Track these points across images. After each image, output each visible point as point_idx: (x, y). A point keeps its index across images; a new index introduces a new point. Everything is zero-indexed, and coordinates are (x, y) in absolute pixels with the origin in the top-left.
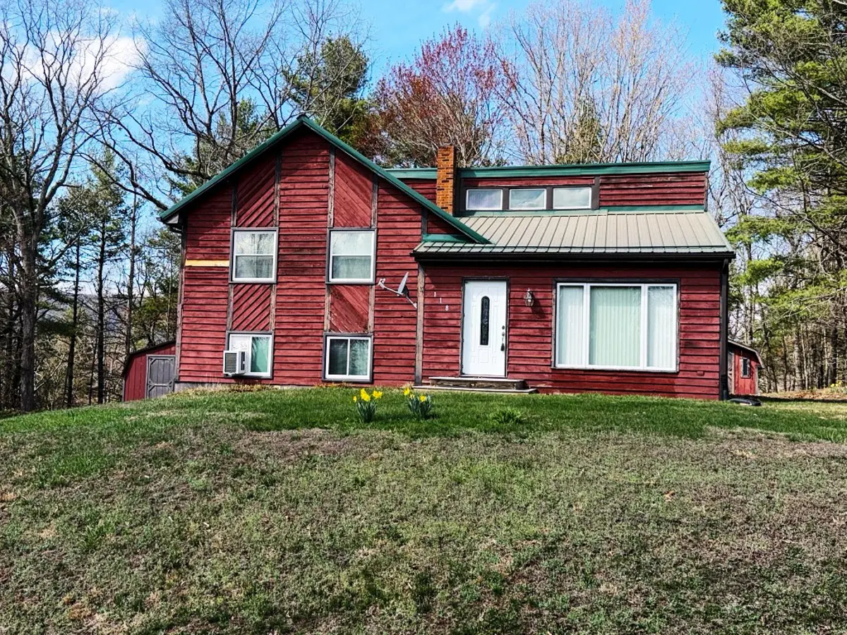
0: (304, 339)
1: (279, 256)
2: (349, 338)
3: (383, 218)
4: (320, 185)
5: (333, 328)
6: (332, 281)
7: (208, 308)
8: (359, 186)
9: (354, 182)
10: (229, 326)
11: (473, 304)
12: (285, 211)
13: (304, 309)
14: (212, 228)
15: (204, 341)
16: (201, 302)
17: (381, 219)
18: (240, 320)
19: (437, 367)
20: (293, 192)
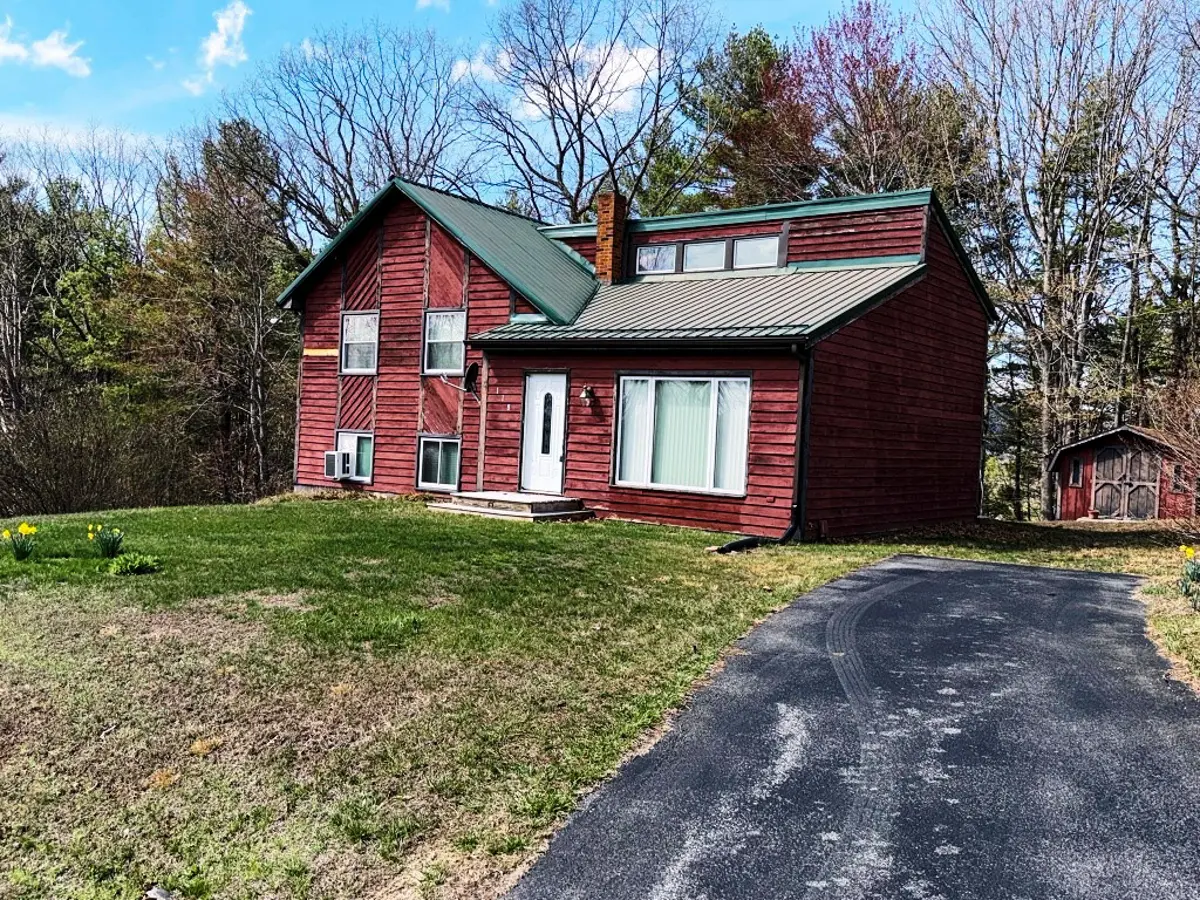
0: (401, 440)
1: (380, 342)
2: (440, 441)
3: (473, 295)
4: (417, 258)
5: (426, 428)
6: (428, 372)
7: (321, 402)
8: (452, 256)
9: (449, 253)
10: (337, 423)
11: (536, 402)
12: (386, 291)
13: (400, 404)
14: (324, 312)
15: (317, 440)
16: (315, 396)
17: (471, 296)
18: (346, 417)
19: (498, 479)
20: (392, 268)
